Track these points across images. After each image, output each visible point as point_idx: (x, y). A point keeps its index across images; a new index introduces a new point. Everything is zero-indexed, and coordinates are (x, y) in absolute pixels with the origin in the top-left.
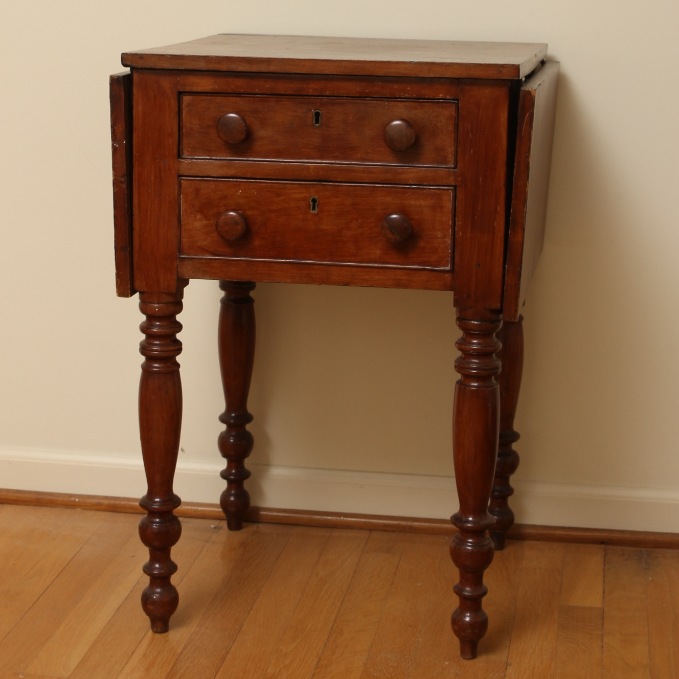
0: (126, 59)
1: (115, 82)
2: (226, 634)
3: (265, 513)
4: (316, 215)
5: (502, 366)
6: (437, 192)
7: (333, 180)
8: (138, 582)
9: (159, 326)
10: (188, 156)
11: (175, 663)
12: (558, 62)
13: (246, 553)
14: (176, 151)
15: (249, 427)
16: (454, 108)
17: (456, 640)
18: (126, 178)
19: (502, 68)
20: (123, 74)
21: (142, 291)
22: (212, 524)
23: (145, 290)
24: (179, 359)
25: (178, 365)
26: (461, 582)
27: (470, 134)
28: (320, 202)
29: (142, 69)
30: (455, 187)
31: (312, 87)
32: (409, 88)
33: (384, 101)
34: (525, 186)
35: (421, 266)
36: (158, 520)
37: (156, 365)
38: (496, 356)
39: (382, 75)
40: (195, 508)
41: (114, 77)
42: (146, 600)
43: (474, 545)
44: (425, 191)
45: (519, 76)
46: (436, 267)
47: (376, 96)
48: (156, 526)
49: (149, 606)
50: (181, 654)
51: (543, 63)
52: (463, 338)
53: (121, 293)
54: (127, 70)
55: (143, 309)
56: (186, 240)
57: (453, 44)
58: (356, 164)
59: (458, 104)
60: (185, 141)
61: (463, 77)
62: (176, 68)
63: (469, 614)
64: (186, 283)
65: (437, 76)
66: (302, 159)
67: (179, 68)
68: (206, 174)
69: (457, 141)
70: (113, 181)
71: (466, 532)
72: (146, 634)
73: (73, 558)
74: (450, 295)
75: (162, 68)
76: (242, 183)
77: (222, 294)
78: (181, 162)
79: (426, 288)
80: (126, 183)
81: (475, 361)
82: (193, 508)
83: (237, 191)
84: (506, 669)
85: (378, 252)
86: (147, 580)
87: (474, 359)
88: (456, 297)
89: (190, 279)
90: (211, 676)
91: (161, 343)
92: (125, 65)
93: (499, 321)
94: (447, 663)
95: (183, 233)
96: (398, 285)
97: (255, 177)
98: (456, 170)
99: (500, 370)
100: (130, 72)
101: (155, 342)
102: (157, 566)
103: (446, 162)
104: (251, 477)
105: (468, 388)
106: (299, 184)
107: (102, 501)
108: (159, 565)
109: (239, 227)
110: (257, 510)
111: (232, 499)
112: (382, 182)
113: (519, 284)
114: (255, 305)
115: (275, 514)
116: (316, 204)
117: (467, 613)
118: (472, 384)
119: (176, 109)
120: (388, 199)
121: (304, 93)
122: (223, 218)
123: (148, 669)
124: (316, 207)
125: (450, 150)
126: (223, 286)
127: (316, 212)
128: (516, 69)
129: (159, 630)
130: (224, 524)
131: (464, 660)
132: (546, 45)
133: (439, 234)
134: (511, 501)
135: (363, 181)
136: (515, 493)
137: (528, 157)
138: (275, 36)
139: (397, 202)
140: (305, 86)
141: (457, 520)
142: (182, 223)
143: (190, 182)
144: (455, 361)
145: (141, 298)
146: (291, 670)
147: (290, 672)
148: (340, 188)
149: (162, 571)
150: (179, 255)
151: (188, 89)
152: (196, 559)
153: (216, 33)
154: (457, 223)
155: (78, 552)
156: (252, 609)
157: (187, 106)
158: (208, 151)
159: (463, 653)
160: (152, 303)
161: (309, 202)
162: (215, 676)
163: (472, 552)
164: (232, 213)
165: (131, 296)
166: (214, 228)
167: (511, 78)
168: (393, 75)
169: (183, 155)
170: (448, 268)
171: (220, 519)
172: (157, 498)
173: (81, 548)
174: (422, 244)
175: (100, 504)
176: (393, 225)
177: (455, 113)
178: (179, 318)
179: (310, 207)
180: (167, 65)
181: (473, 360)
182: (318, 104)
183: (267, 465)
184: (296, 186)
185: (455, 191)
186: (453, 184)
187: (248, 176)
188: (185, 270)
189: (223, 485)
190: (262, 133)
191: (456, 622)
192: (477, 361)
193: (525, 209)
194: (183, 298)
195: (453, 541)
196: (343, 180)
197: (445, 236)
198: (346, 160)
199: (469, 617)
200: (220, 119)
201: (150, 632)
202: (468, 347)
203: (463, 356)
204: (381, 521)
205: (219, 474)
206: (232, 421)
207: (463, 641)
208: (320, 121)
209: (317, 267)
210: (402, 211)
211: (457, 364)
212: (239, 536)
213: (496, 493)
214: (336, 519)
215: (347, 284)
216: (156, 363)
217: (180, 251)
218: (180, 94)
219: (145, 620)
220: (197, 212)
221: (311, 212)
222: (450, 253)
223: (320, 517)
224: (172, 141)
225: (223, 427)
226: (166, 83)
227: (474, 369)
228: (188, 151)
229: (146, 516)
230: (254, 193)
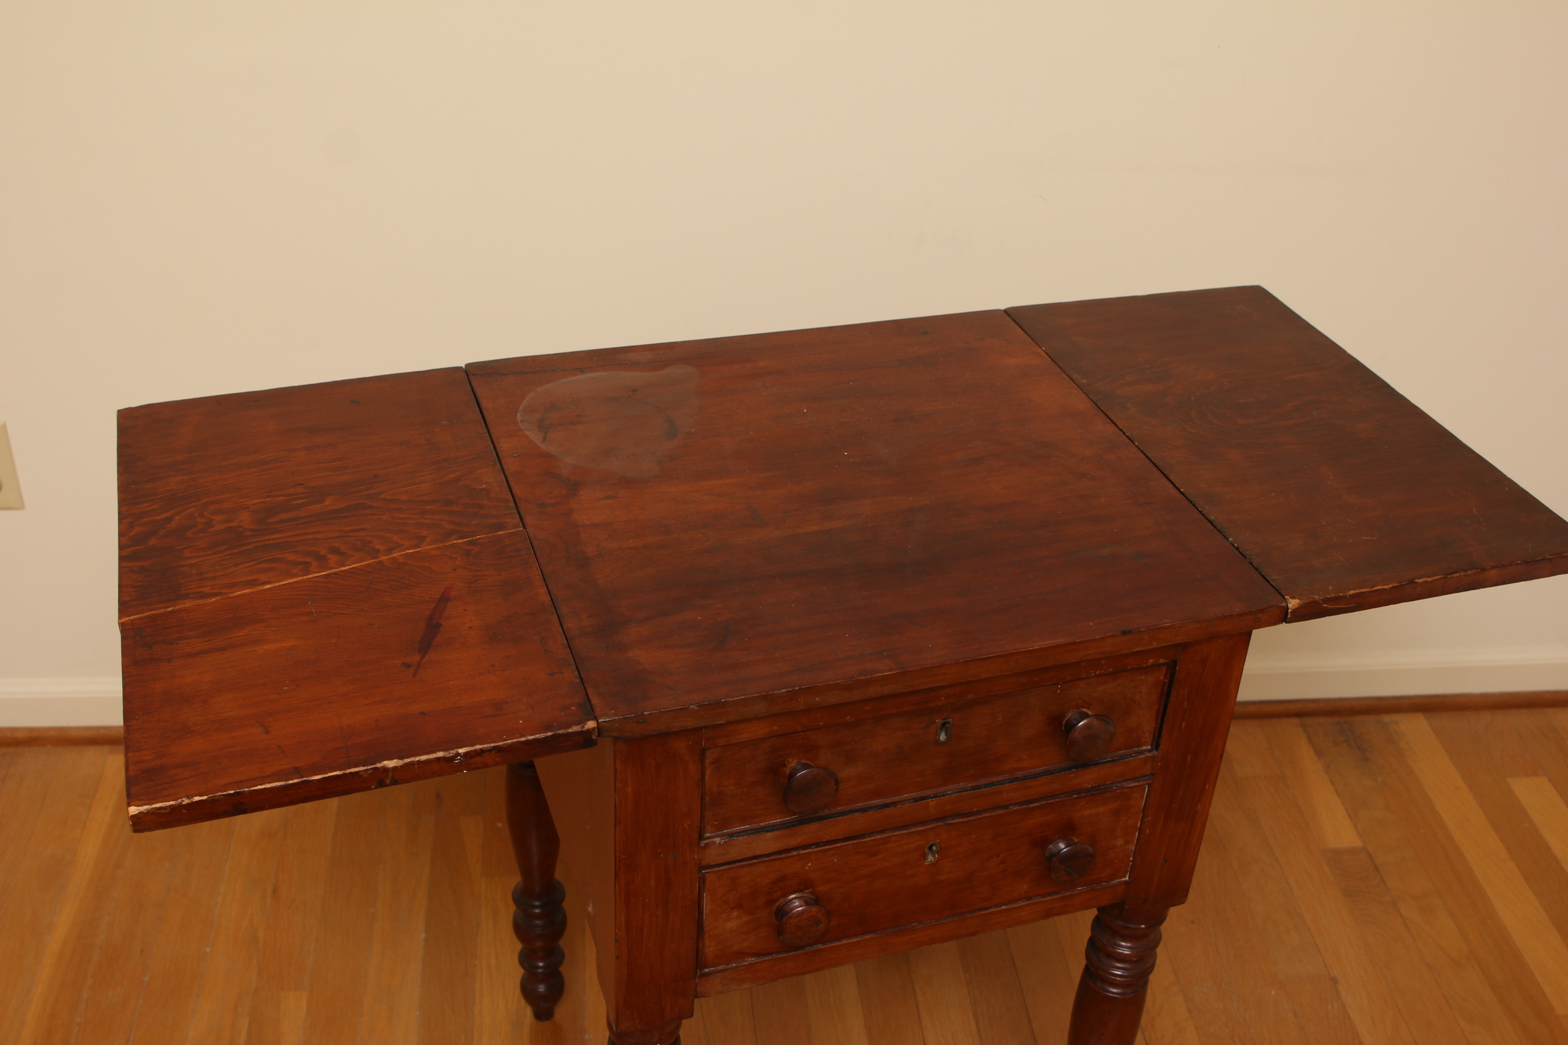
0: (609, 729)
4: (934, 864)
6: (1126, 790)
10: (712, 833)
14: (696, 836)
16: (1164, 669)
27: (1186, 703)
28: (943, 846)
29: (640, 738)
30: (1152, 776)
31: (945, 694)
35: (1087, 886)
46: (1108, 882)
47: (1049, 683)
56: (711, 949)
59: (1175, 666)
60: (709, 813)
62: (709, 724)
67: (716, 723)
68: (750, 855)
69: (1162, 715)
75: (683, 729)
76: (813, 854)
78: (705, 848)
83: (804, 867)
95: (707, 941)
98: (1155, 754)
103: (1139, 744)
106: (911, 832)
112: (1043, 796)
119: (699, 776)
125: (1149, 727)
128: (1282, 611)
133: (1119, 842)
135: (1014, 802)
142: (705, 929)
143: (721, 873)
151: (722, 742)
158: (750, 818)
161: (925, 851)
170: (1125, 879)
179: (925, 857)
180: (691, 723)
182: (949, 711)
185: (1152, 783)
186: (1149, 773)
188: (710, 986)
190: (847, 772)
197: (1127, 843)
198: (986, 777)
217: (702, 965)
218: (705, 751)
220: (733, 908)
222: (1131, 861)
224: (690, 823)
226: (680, 741)
228: (714, 825)
230: (833, 860)
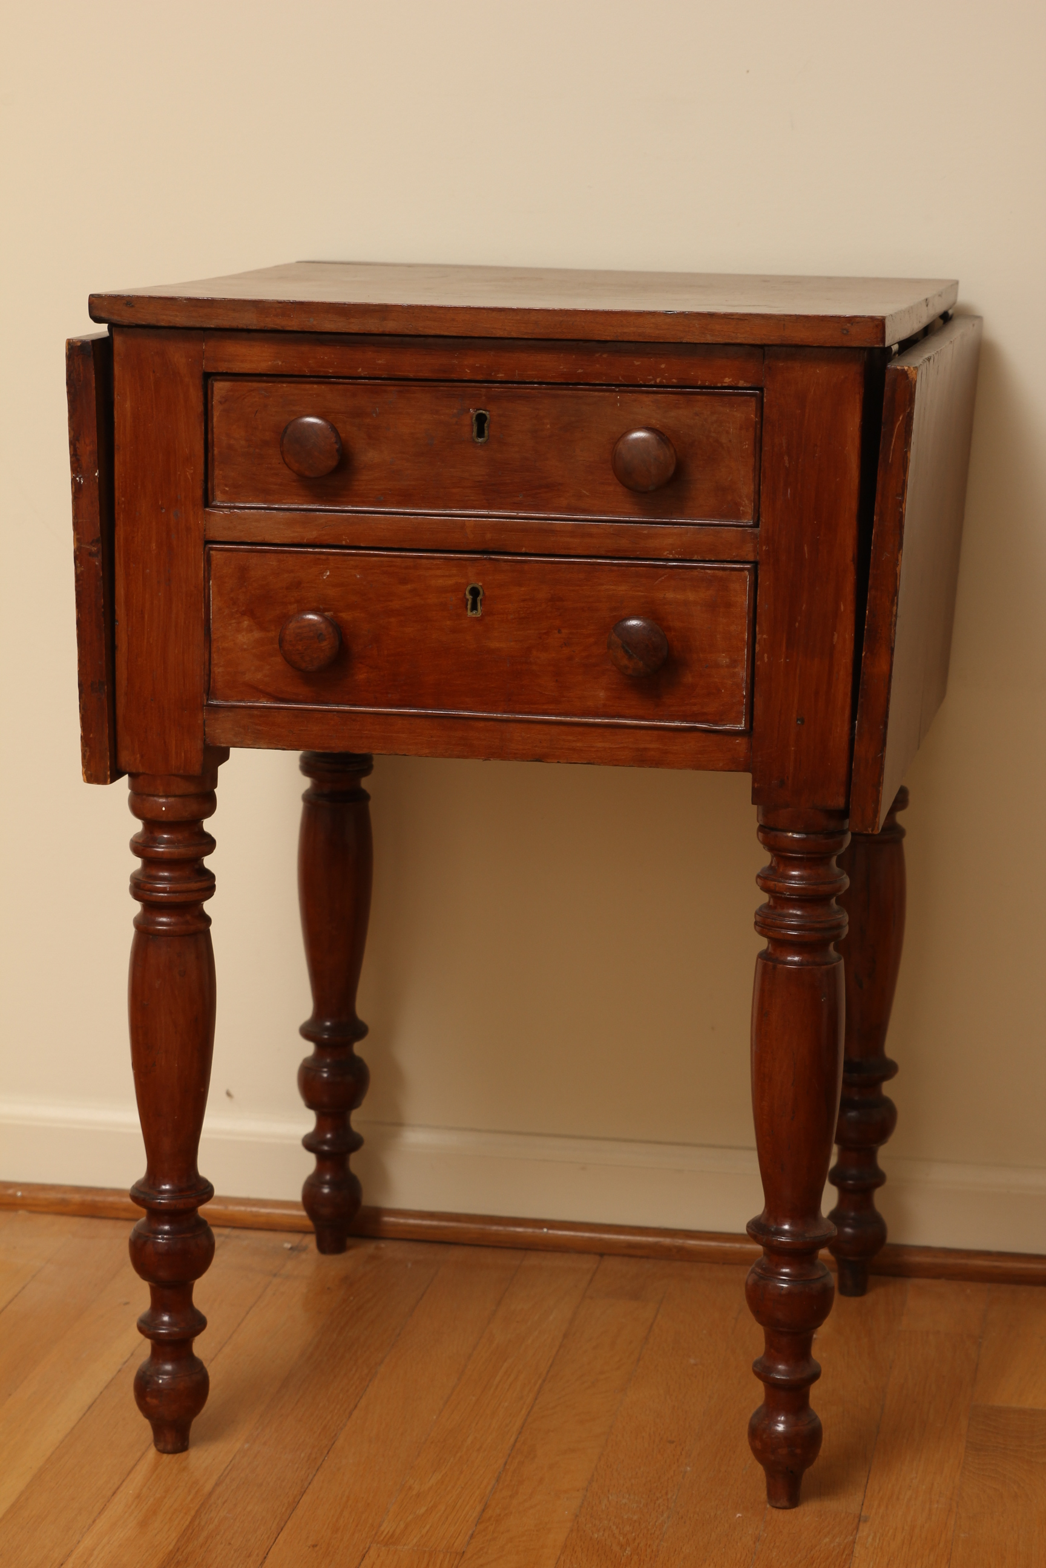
0: (99, 307)
1: (76, 351)
2: (302, 1455)
3: (392, 1219)
4: (479, 620)
5: (849, 923)
6: (720, 573)
7: (513, 550)
8: (132, 1354)
9: (168, 842)
10: (223, 502)
11: (198, 1513)
12: (979, 318)
13: (352, 1298)
14: (199, 493)
15: (359, 1048)
16: (753, 404)
17: (760, 1471)
18: (100, 545)
19: (849, 325)
20: (94, 338)
21: (134, 771)
22: (287, 1242)
23: (141, 770)
24: (208, 907)
25: (207, 920)
26: (768, 1353)
27: (786, 458)
28: (487, 593)
29: (129, 327)
30: (756, 564)
31: (469, 364)
32: (663, 366)
33: (614, 391)
34: (896, 563)
35: (687, 722)
36: (167, 1227)
37: (164, 920)
38: (837, 903)
39: (609, 338)
40: (254, 1209)
41: (73, 343)
42: (144, 1387)
43: (793, 1278)
44: (695, 573)
45: (883, 340)
46: (716, 724)
47: (597, 382)
48: (163, 1239)
49: (148, 1399)
50: (210, 1494)
51: (946, 318)
52: (771, 867)
53: (91, 775)
54: (102, 329)
55: (137, 809)
56: (220, 670)
57: (765, 281)
58: (557, 518)
59: (762, 397)
60: (218, 473)
61: (770, 343)
62: (198, 325)
63: (783, 1418)
64: (223, 756)
65: (720, 340)
66: (451, 508)
67: (205, 325)
68: (259, 539)
69: (759, 471)
70: (75, 552)
71: (777, 1254)
72: (143, 1454)
73: (6, 1307)
74: (745, 780)
75: (171, 325)
76: (331, 557)
77: (306, 783)
78: (210, 513)
79: (698, 767)
80: (100, 557)
81: (795, 912)
82: (249, 1209)
83: (322, 573)
84: (857, 1528)
85: (602, 694)
86: (145, 1347)
87: (794, 908)
88: (756, 785)
89: (232, 749)
90: (268, 1538)
91: (172, 875)
92: (97, 319)
93: (843, 832)
94: (738, 1515)
95: (215, 656)
96: (642, 759)
97: (357, 544)
98: (757, 530)
99: (846, 931)
100: (107, 334)
101: (161, 874)
102: (166, 1318)
103: (737, 515)
104: (364, 1148)
105: (780, 966)
106: (445, 558)
107: (68, 1196)
108: (170, 1317)
109: (325, 644)
110: (378, 1213)
111: (326, 1191)
112: (610, 554)
113: (882, 758)
114: (372, 805)
115: (412, 1221)
116: (479, 598)
117: (778, 1415)
118: (789, 958)
119: (200, 408)
120: (622, 589)
121: (454, 376)
122: (292, 625)
123: (143, 1524)
124: (479, 604)
125: (746, 489)
126: (308, 767)
127: (478, 614)
128: (877, 326)
129: (169, 1447)
130: (311, 1241)
131: (775, 1511)
132: (955, 284)
133: (724, 659)
134: (880, 1198)
135: (572, 552)
136: (888, 1183)
137: (901, 503)
138: (410, 266)
139: (640, 594)
140: (455, 362)
141: (758, 1229)
142: (213, 636)
143: (229, 554)
144: (756, 913)
145: (133, 786)
146: (428, 1527)
147: (424, 1531)
148: (526, 567)
149: (176, 1329)
150: (207, 700)
151: (223, 367)
152: (251, 1308)
153: (293, 259)
154: (758, 637)
155: (16, 1296)
156: (356, 1406)
157: (221, 403)
158: (264, 493)
159: (772, 1496)
160: (154, 796)
161: (465, 594)
162: (277, 1538)
163: (789, 1293)
164: (311, 617)
165: (111, 782)
166: (277, 646)
167: (869, 345)
168: (631, 338)
169: (213, 500)
170: (741, 727)
171: (304, 1232)
172: (165, 1185)
173: (23, 1288)
174: (689, 679)
175: (64, 1202)
176: (630, 641)
177: (756, 417)
178: (209, 825)
179: (467, 605)
180: (181, 320)
181: (791, 911)
182: (484, 398)
183: (399, 1124)
184: (438, 562)
185: (755, 572)
186: (752, 559)
187: (344, 543)
188: (220, 729)
189: (309, 1163)
190: (369, 456)
191: (758, 1433)
192: (798, 913)
193: (895, 608)
194: (216, 786)
195: (753, 1272)
196: (533, 551)
197: (734, 663)
198: (538, 510)
199: (783, 1423)
200: (286, 428)
201: (153, 1451)
202: (781, 884)
203: (772, 903)
204: (622, 1237)
205: (299, 1143)
206: (326, 1037)
207: (772, 1471)
208: (486, 432)
209: (482, 724)
210: (650, 612)
211: (759, 918)
212: (338, 1264)
213: (850, 1182)
214: (533, 1232)
215: (540, 758)
216: (163, 916)
217: (210, 692)
218: (208, 378)
219: (141, 1427)
220: (243, 614)
221: (469, 614)
222: (744, 697)
223: (501, 1228)
224: (193, 473)
225: (308, 1049)
226: (179, 355)
227: (793, 927)
228: (224, 492)
229: (143, 1219)
230: (355, 576)
